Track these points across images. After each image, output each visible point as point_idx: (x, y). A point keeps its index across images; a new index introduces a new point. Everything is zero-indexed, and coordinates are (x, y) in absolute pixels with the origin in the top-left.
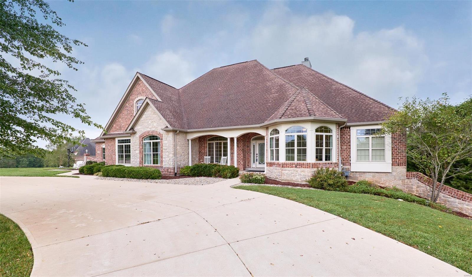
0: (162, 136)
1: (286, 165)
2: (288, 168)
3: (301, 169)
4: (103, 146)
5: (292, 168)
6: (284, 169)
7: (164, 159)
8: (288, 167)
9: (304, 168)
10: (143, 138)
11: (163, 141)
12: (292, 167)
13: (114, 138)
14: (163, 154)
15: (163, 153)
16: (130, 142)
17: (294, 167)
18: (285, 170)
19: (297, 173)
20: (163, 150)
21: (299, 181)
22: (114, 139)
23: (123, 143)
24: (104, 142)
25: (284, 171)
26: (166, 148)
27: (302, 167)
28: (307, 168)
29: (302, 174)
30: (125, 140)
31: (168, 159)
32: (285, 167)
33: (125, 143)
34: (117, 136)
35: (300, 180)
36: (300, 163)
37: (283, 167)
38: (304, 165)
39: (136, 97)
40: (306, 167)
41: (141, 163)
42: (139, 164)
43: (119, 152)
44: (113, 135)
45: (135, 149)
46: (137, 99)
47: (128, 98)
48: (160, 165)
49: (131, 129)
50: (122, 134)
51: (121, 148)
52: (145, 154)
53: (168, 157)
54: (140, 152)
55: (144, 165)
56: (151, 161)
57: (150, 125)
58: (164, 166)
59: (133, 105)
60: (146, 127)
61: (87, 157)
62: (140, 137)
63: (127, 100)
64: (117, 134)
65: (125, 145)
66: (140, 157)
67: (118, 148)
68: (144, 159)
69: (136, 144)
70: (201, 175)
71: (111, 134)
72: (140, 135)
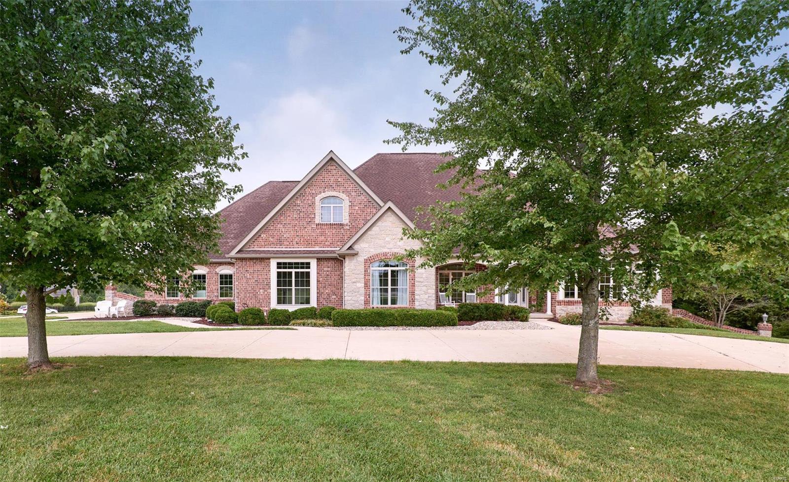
3: (619, 307)
4: (224, 271)
7: (416, 297)
10: (369, 261)
11: (415, 270)
12: (609, 305)
13: (262, 259)
14: (416, 289)
15: (416, 287)
16: (309, 268)
17: (611, 305)
19: (614, 312)
20: (416, 283)
21: (615, 321)
22: (264, 260)
23: (292, 268)
24: (226, 263)
26: (422, 280)
29: (621, 313)
30: (296, 263)
31: (426, 296)
33: (296, 268)
34: (272, 255)
38: (621, 303)
39: (321, 192)
41: (367, 302)
42: (363, 304)
43: (279, 284)
44: (265, 253)
45: (354, 280)
46: (323, 195)
47: (303, 190)
48: (408, 306)
49: (350, 248)
50: (292, 252)
51: (285, 277)
52: (373, 289)
53: (426, 293)
54: (366, 285)
55: (371, 306)
56: (387, 299)
57: (389, 243)
58: (417, 308)
59: (314, 203)
60: (380, 247)
61: (113, 291)
62: (366, 261)
63: (299, 194)
64: (273, 251)
65: (295, 272)
66: (366, 294)
67: (278, 278)
68: (371, 296)
69: (358, 273)
70: (480, 319)
71: (259, 251)
72: (366, 258)
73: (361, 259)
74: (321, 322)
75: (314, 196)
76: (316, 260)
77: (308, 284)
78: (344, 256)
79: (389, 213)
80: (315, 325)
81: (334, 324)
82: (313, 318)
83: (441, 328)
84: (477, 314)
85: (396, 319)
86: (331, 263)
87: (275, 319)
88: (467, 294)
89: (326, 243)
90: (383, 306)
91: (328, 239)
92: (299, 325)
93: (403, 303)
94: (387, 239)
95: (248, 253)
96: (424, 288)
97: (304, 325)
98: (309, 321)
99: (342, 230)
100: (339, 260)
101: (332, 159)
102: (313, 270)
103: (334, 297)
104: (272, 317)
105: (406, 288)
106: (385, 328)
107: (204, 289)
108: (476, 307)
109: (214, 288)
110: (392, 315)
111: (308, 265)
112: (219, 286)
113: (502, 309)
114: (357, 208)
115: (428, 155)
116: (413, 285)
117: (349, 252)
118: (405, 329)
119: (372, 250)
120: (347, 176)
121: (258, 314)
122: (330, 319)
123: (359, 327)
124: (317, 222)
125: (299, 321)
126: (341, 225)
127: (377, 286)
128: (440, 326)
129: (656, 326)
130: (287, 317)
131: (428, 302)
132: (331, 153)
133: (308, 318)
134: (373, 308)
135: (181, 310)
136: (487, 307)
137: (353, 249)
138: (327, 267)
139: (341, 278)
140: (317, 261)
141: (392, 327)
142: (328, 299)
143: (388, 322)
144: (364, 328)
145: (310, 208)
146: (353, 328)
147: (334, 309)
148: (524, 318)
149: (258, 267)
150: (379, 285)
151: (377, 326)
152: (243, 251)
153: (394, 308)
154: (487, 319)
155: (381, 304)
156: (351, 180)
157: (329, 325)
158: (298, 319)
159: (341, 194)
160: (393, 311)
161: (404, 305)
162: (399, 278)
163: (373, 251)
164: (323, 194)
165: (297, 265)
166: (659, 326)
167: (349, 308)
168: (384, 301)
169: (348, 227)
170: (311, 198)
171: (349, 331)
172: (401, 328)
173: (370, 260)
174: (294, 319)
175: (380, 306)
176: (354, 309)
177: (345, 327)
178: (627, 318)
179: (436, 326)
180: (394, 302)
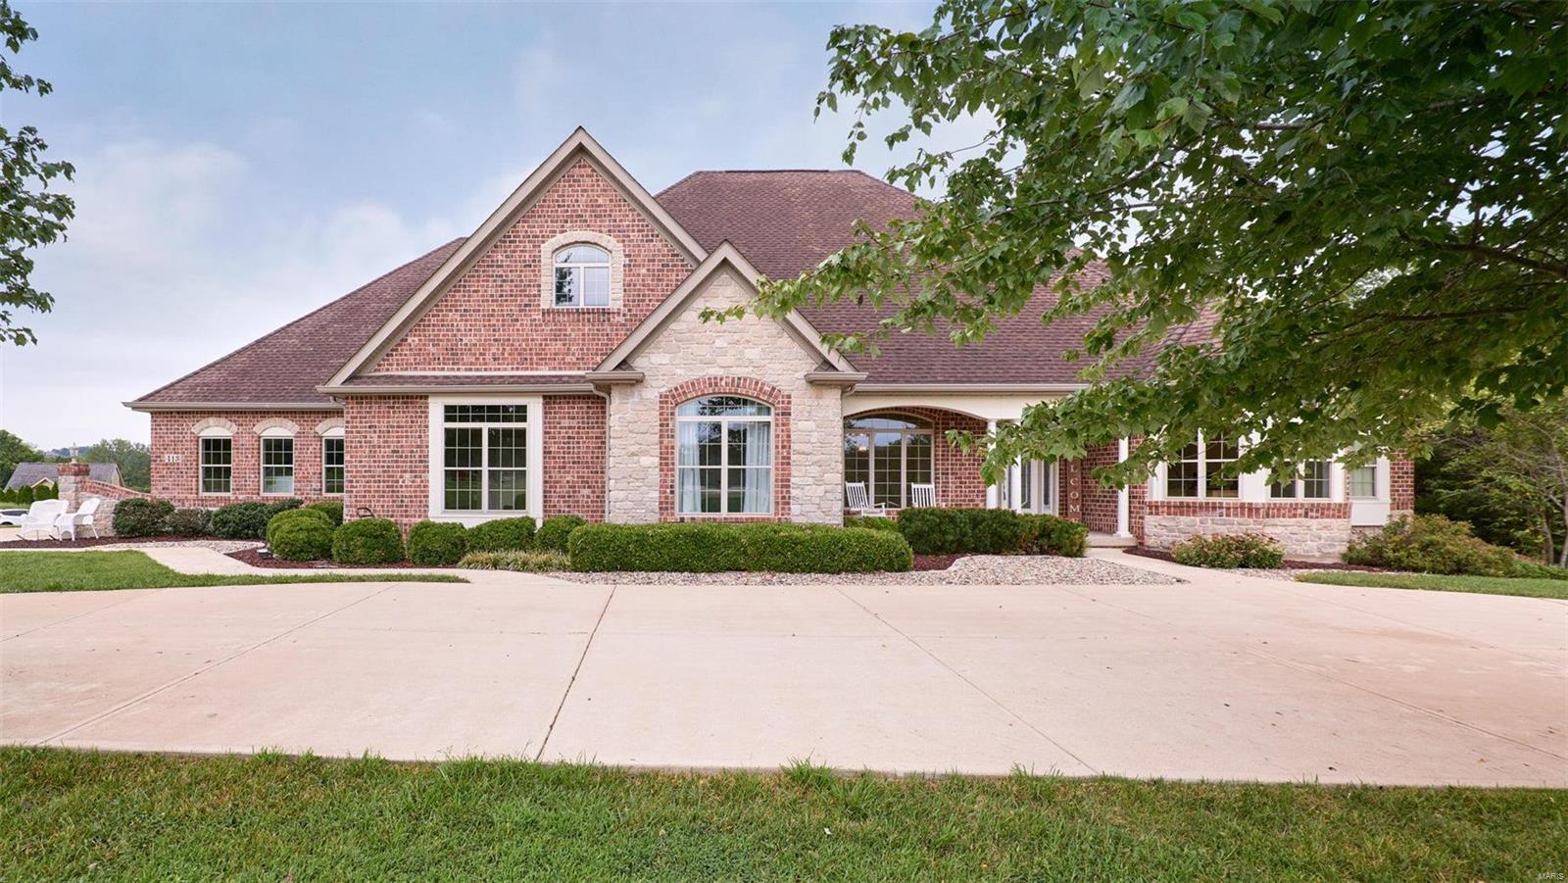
0: (786, 400)
1: (1279, 510)
2: (1281, 519)
3: (1319, 520)
4: (335, 430)
5: (1294, 519)
6: (1270, 521)
7: (794, 492)
8: (1284, 516)
9: (1328, 517)
10: (673, 400)
11: (792, 422)
12: (1295, 516)
13: (408, 398)
14: (793, 473)
15: (793, 468)
16: (524, 419)
17: (1300, 515)
18: (1273, 525)
19: (1306, 534)
20: (793, 457)
21: (1314, 556)
22: (414, 400)
23: (481, 419)
24: (339, 413)
25: (1270, 528)
26: (807, 448)
27: (1322, 514)
28: (1339, 517)
29: (1324, 535)
31: (820, 491)
32: (1273, 517)
33: (491, 419)
34: (433, 388)
35: (1317, 554)
36: (1319, 504)
37: (1268, 516)
38: (1328, 509)
39: (555, 232)
40: (1333, 516)
41: (665, 506)
42: (657, 510)
43: (449, 459)
44: (415, 383)
45: (635, 448)
46: (560, 239)
47: (509, 227)
48: (771, 515)
49: (623, 364)
50: (482, 380)
51: (463, 441)
52: (683, 472)
53: (818, 482)
54: (665, 462)
55: (678, 515)
56: (719, 499)
57: (723, 352)
58: (796, 520)
59: (536, 260)
60: (701, 362)
61: (79, 478)
62: (664, 399)
63: (500, 236)
64: (436, 377)
65: (490, 430)
66: (663, 485)
67: (447, 444)
68: (677, 490)
69: (643, 429)
70: (961, 548)
71: (400, 377)
72: (663, 390)
73: (651, 393)
74: (543, 557)
75: (537, 241)
76: (541, 400)
77: (521, 459)
78: (606, 386)
79: (724, 277)
80: (524, 567)
81: (574, 563)
82: (523, 548)
83: (869, 577)
84: (950, 538)
85: (745, 552)
86: (578, 409)
87: (424, 549)
88: (914, 486)
89: (568, 359)
90: (708, 515)
91: (573, 348)
92: (484, 565)
93: (759, 507)
94: (719, 343)
95: (374, 383)
96: (815, 470)
97: (496, 565)
98: (512, 555)
99: (606, 326)
100: (596, 399)
101: (581, 149)
102: (534, 425)
103: (586, 492)
104: (416, 544)
105: (768, 471)
106: (714, 576)
107: (289, 471)
108: (946, 518)
109: (311, 471)
110: (731, 541)
111: (521, 413)
112: (324, 466)
113: (1015, 525)
114: (643, 271)
115: (811, 175)
116: (786, 462)
117: (621, 374)
118: (770, 582)
119: (679, 371)
120: (620, 192)
121: (382, 536)
122: (565, 551)
123: (644, 574)
124: (545, 306)
125: (484, 556)
126: (604, 312)
127: (693, 463)
128: (865, 571)
129: (1441, 572)
130: (455, 545)
131: (825, 505)
132: (581, 132)
133: (509, 547)
134: (682, 520)
135: (225, 523)
136: (977, 519)
137: (631, 368)
138: (571, 418)
139: (602, 441)
140: (545, 404)
141: (733, 575)
142: (571, 496)
143: (722, 562)
144: (655, 576)
145: (528, 272)
146: (626, 576)
147: (578, 522)
148: (1075, 549)
149: (400, 416)
150: (697, 460)
151: (691, 571)
152: (361, 378)
153: (737, 521)
154: (976, 551)
155: (703, 510)
156: (629, 200)
157: (562, 568)
158: (483, 548)
159: (606, 236)
160: (734, 531)
161: (761, 514)
162: (748, 444)
163: (683, 375)
164: (559, 236)
165: (494, 413)
166: (1451, 573)
167: (620, 522)
168: (711, 504)
169: (621, 319)
170: (529, 247)
171: (610, 587)
172: (756, 577)
173: (673, 397)
174: (473, 548)
175: (700, 515)
176: (632, 522)
177: (604, 575)
178: (1344, 549)
179: (854, 571)
180: (736, 504)
